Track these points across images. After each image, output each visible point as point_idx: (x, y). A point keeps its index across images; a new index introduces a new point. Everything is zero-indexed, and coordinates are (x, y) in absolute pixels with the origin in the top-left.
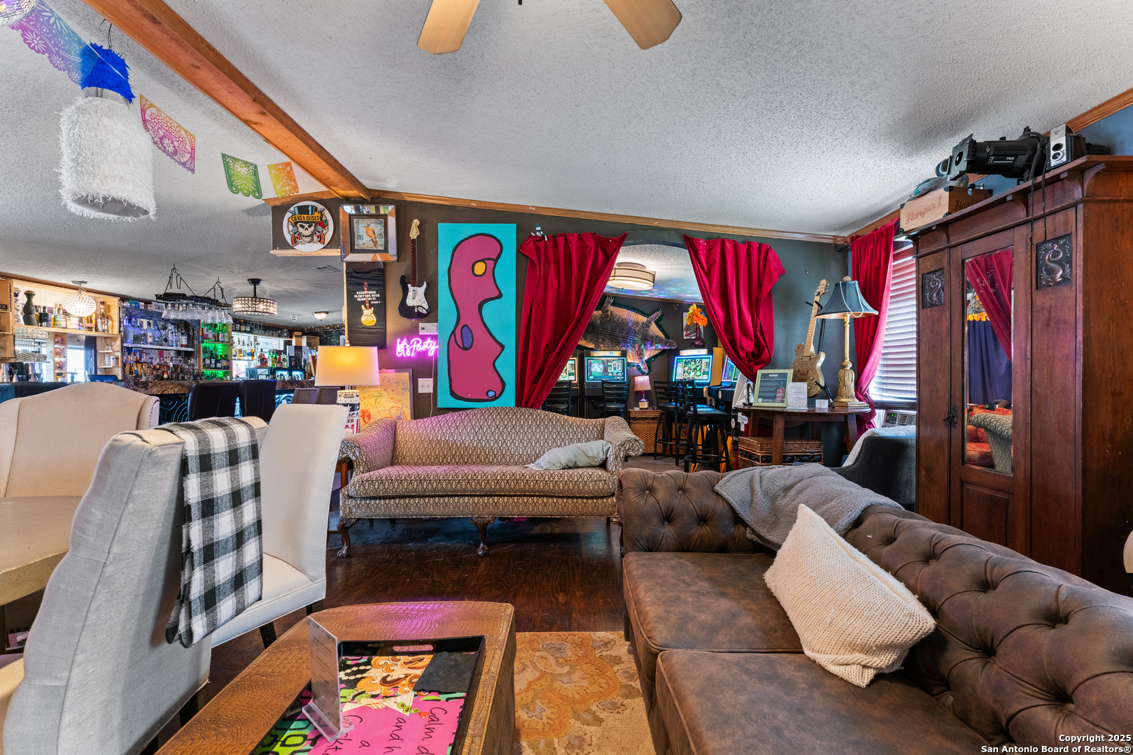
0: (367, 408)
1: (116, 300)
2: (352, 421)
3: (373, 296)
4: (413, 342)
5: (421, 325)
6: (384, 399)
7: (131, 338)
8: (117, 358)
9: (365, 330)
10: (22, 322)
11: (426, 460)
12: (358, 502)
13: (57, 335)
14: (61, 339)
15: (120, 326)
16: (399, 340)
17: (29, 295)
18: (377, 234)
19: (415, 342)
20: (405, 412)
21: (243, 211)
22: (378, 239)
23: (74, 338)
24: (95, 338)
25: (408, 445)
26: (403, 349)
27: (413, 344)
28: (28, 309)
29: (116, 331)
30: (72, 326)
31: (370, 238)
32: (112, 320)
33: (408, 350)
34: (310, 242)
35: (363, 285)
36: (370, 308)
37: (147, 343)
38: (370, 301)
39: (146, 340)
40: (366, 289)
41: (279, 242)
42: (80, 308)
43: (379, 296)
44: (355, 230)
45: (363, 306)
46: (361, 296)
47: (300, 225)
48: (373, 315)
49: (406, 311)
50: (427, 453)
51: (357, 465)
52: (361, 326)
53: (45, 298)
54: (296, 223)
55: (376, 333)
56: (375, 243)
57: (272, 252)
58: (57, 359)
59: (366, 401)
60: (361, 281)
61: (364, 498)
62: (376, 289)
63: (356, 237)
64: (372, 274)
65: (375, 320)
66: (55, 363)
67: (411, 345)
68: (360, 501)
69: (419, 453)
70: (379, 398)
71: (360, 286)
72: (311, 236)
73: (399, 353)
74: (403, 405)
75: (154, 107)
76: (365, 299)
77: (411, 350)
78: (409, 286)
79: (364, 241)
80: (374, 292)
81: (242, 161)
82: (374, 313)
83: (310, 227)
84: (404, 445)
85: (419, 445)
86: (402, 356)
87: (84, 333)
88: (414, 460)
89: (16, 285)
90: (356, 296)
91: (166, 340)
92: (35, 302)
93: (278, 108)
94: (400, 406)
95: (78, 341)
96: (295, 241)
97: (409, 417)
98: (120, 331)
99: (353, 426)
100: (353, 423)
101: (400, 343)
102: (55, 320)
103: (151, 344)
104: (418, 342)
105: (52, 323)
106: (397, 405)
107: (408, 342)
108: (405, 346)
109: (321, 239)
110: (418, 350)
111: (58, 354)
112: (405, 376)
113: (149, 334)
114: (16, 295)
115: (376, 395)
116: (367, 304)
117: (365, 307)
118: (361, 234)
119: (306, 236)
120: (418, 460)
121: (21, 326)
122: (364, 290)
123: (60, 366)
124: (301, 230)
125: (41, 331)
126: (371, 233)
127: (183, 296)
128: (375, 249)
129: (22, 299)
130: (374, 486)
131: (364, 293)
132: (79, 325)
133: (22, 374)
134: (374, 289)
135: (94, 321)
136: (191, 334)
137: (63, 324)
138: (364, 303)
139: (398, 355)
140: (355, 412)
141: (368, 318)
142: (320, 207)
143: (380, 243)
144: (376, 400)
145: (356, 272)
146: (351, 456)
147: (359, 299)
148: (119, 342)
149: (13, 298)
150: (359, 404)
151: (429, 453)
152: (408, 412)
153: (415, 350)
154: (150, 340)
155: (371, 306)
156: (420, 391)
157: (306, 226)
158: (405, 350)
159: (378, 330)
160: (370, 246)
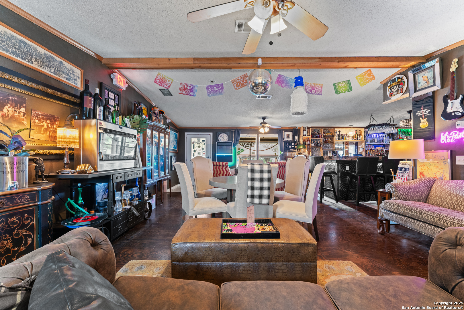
0: (423, 171)
1: (363, 129)
2: (404, 176)
3: (426, 112)
4: (452, 134)
5: (458, 122)
6: (432, 167)
7: (369, 141)
8: (363, 149)
9: (422, 130)
10: (337, 140)
11: (445, 204)
12: (385, 211)
13: (346, 142)
14: (347, 143)
15: (364, 138)
16: (442, 134)
17: (339, 132)
18: (429, 78)
19: (454, 134)
20: (446, 175)
21: (377, 89)
22: (430, 80)
23: (352, 143)
24: (358, 142)
25: (436, 194)
26: (444, 138)
27: (452, 135)
28: (339, 135)
29: (363, 139)
30: (350, 139)
31: (425, 81)
32: (362, 136)
33: (448, 139)
34: (396, 94)
35: (421, 107)
36: (425, 118)
37: (375, 143)
38: (425, 115)
39: (375, 141)
40: (422, 109)
41: (386, 98)
42: (352, 133)
43: (430, 111)
44: (417, 80)
45: (421, 118)
46: (420, 113)
47: (393, 88)
48: (427, 122)
49: (447, 116)
50: (447, 200)
51: (393, 196)
52: (419, 129)
53: (343, 132)
54: (391, 88)
55: (428, 131)
56: (428, 83)
57: (383, 103)
58: (346, 149)
59: (422, 167)
60: (419, 106)
61: (389, 211)
62: (428, 107)
63: (417, 83)
64: (425, 101)
65: (428, 124)
66: (346, 151)
67: (450, 136)
68: (386, 211)
69: (441, 199)
70: (429, 166)
71: (419, 108)
72: (397, 91)
73: (443, 141)
74: (444, 171)
75: (309, 83)
76: (422, 114)
77: (451, 139)
78: (449, 101)
79: (422, 84)
80: (427, 110)
81: (342, 82)
82: (427, 121)
83: (396, 87)
84: (434, 193)
85: (443, 195)
86: (445, 143)
87: (355, 141)
88: (437, 203)
89: (336, 129)
90: (417, 114)
91: (383, 141)
92: (341, 133)
93: (350, 57)
94: (442, 171)
95: (353, 143)
96: (391, 95)
97: (448, 179)
98: (364, 139)
99: (404, 178)
100: (404, 177)
101: (443, 135)
102: (345, 138)
103: (376, 143)
104: (456, 133)
105: (345, 139)
106: (440, 171)
107: (449, 134)
108: (446, 136)
109: (401, 91)
110: (455, 138)
111: (346, 148)
112: (447, 154)
113: (376, 139)
114: (336, 132)
115: (428, 164)
116: (423, 117)
117: (422, 118)
118: (420, 81)
119: (395, 92)
120: (440, 203)
121: (337, 141)
122: (421, 110)
123: (347, 152)
124: (393, 90)
125: (341, 142)
126: (426, 79)
127: (374, 125)
128: (428, 86)
129: (338, 133)
130: (390, 206)
131: (421, 111)
132: (352, 139)
133: (335, 154)
134: (427, 108)
135: (356, 137)
136: (394, 137)
137: (348, 139)
138: (421, 116)
139: (441, 142)
140: (406, 172)
141: (424, 124)
142: (401, 76)
143: (431, 82)
144: (427, 167)
145: (417, 102)
146: (391, 191)
147: (418, 115)
148: (364, 143)
149: (335, 133)
150: (408, 168)
151: (448, 201)
152: (447, 175)
153: (454, 138)
154: (376, 141)
155: (425, 117)
156: (457, 163)
157: (395, 87)
158: (447, 139)
159: (429, 129)
160: (426, 85)
